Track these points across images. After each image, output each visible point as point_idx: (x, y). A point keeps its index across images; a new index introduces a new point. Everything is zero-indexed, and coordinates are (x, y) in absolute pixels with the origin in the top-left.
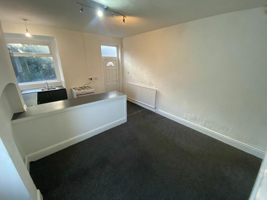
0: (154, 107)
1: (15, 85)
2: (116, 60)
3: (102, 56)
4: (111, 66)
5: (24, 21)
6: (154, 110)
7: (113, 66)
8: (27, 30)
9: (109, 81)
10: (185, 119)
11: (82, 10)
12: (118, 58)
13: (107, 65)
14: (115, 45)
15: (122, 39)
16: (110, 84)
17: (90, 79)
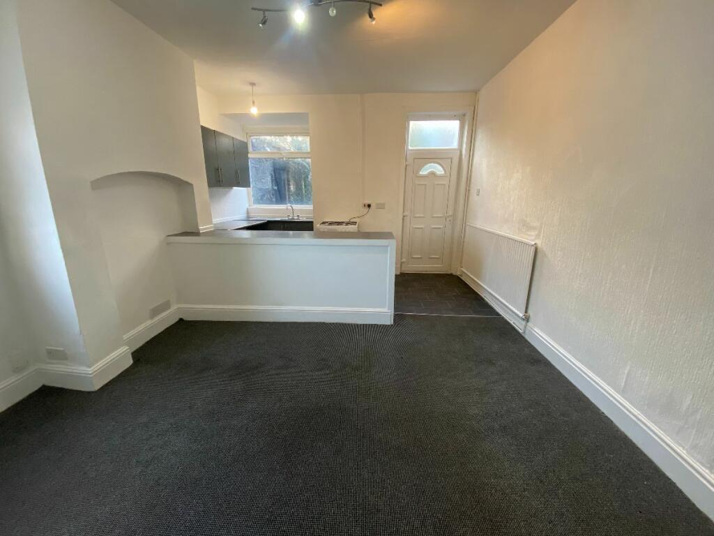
0: (521, 315)
1: (191, 185)
2: (451, 159)
3: (410, 148)
4: (433, 174)
5: (251, 87)
6: (519, 326)
7: (441, 176)
8: (254, 103)
9: (422, 215)
10: (623, 392)
11: (264, 23)
12: (461, 152)
13: (421, 173)
14: (455, 116)
15: (476, 92)
16: (423, 227)
17: (367, 207)
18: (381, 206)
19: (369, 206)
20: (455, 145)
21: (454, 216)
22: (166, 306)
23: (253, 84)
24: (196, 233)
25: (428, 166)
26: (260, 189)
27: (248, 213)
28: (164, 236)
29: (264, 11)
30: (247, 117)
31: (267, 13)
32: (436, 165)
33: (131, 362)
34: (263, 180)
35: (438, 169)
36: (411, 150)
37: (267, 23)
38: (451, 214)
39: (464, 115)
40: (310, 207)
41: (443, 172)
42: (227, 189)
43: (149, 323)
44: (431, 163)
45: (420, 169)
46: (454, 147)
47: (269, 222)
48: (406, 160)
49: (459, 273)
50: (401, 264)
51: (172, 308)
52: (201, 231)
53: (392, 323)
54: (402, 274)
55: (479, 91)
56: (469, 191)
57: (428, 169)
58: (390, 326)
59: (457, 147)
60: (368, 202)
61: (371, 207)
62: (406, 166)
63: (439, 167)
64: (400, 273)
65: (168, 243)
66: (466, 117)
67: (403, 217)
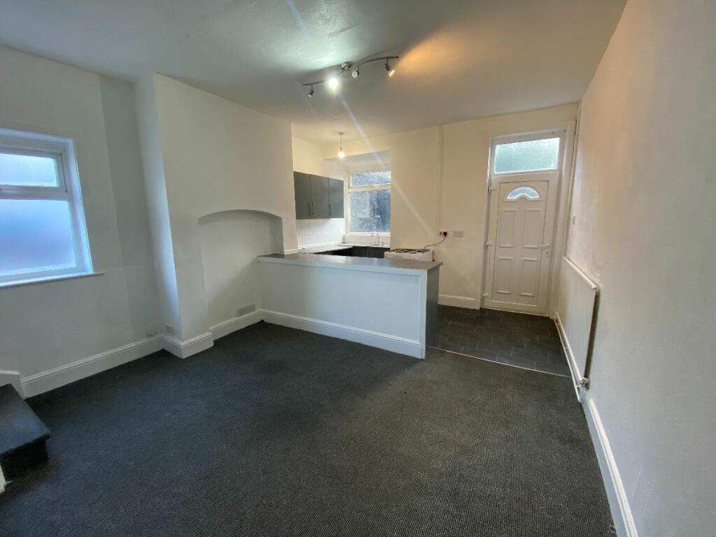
1: (280, 218)
2: (549, 181)
5: (339, 137)
7: (534, 201)
8: (341, 148)
9: (510, 245)
11: (312, 93)
12: (561, 172)
13: (508, 198)
14: (553, 133)
15: (577, 104)
16: (512, 258)
17: (443, 234)
18: (459, 234)
19: (445, 234)
20: (553, 166)
21: (553, 246)
22: (252, 308)
23: (341, 134)
24: (280, 255)
25: (517, 190)
26: (361, 219)
27: (344, 239)
28: (255, 256)
29: (311, 84)
30: (336, 160)
31: (314, 86)
32: (528, 188)
33: (212, 344)
34: (364, 210)
35: (531, 193)
36: (497, 175)
37: (314, 94)
38: (548, 244)
39: (565, 131)
40: (388, 234)
41: (538, 197)
42: (325, 220)
43: (235, 319)
45: (507, 193)
46: (552, 169)
47: (354, 247)
48: (490, 185)
49: (555, 317)
50: (483, 299)
51: (257, 311)
52: (285, 254)
53: (424, 357)
54: (482, 310)
55: (581, 102)
56: (569, 218)
57: (517, 193)
58: (422, 360)
59: (556, 168)
60: (445, 230)
61: (448, 235)
62: (489, 192)
63: (532, 191)
64: (481, 309)
65: (259, 262)
66: (567, 132)
67: (486, 247)
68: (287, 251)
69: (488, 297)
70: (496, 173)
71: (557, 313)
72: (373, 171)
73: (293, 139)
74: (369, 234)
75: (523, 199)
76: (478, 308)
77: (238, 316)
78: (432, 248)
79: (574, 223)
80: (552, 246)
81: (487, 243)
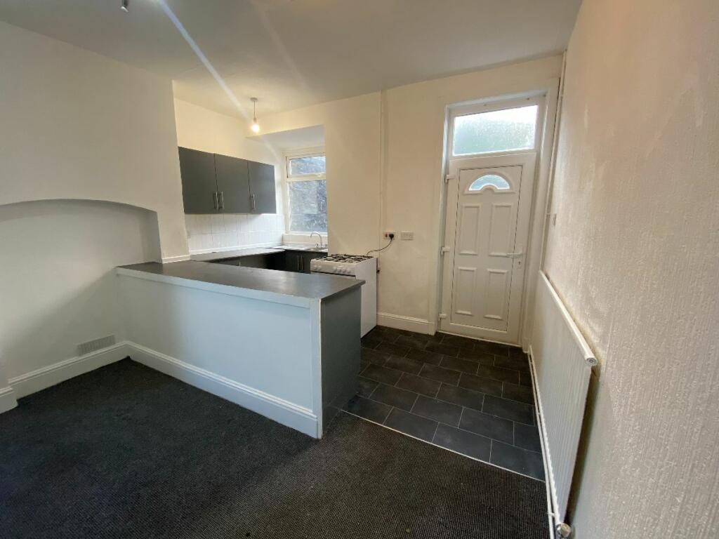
1: (151, 211)
2: (522, 165)
5: (252, 103)
7: (503, 194)
8: (255, 120)
9: (472, 252)
12: (539, 154)
13: (470, 189)
14: (529, 99)
15: (561, 53)
16: (475, 269)
17: (388, 237)
18: (409, 237)
19: (392, 236)
20: (529, 144)
22: (107, 342)
23: (254, 99)
25: (481, 179)
27: (282, 239)
32: (496, 176)
35: (499, 183)
36: (455, 158)
38: (520, 252)
39: (545, 96)
40: (325, 234)
41: (508, 188)
44: (485, 174)
45: (468, 184)
46: (527, 148)
47: (287, 251)
48: (447, 171)
49: (528, 352)
50: (439, 321)
51: (117, 345)
52: (164, 263)
53: (320, 437)
54: (438, 336)
55: (566, 50)
56: (548, 216)
57: (482, 183)
58: (317, 440)
59: (532, 148)
60: (391, 231)
61: (395, 237)
62: (446, 182)
63: (502, 180)
64: (437, 333)
65: (118, 275)
66: (548, 97)
67: (442, 255)
68: (167, 259)
69: (445, 319)
70: (454, 155)
71: (531, 347)
72: (315, 155)
73: (176, 101)
74: (308, 234)
75: (489, 190)
76: (432, 333)
77: (80, 355)
78: (375, 255)
79: (555, 224)
80: (527, 254)
81: (444, 249)
